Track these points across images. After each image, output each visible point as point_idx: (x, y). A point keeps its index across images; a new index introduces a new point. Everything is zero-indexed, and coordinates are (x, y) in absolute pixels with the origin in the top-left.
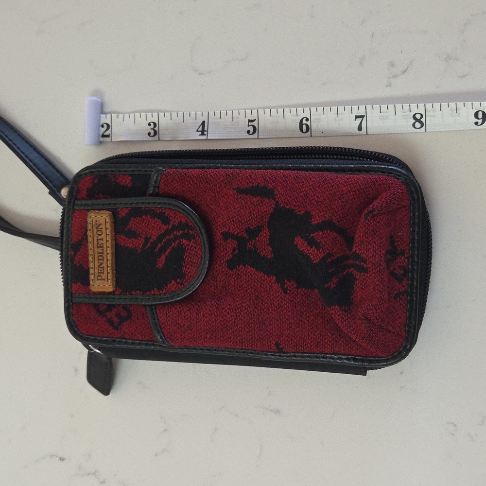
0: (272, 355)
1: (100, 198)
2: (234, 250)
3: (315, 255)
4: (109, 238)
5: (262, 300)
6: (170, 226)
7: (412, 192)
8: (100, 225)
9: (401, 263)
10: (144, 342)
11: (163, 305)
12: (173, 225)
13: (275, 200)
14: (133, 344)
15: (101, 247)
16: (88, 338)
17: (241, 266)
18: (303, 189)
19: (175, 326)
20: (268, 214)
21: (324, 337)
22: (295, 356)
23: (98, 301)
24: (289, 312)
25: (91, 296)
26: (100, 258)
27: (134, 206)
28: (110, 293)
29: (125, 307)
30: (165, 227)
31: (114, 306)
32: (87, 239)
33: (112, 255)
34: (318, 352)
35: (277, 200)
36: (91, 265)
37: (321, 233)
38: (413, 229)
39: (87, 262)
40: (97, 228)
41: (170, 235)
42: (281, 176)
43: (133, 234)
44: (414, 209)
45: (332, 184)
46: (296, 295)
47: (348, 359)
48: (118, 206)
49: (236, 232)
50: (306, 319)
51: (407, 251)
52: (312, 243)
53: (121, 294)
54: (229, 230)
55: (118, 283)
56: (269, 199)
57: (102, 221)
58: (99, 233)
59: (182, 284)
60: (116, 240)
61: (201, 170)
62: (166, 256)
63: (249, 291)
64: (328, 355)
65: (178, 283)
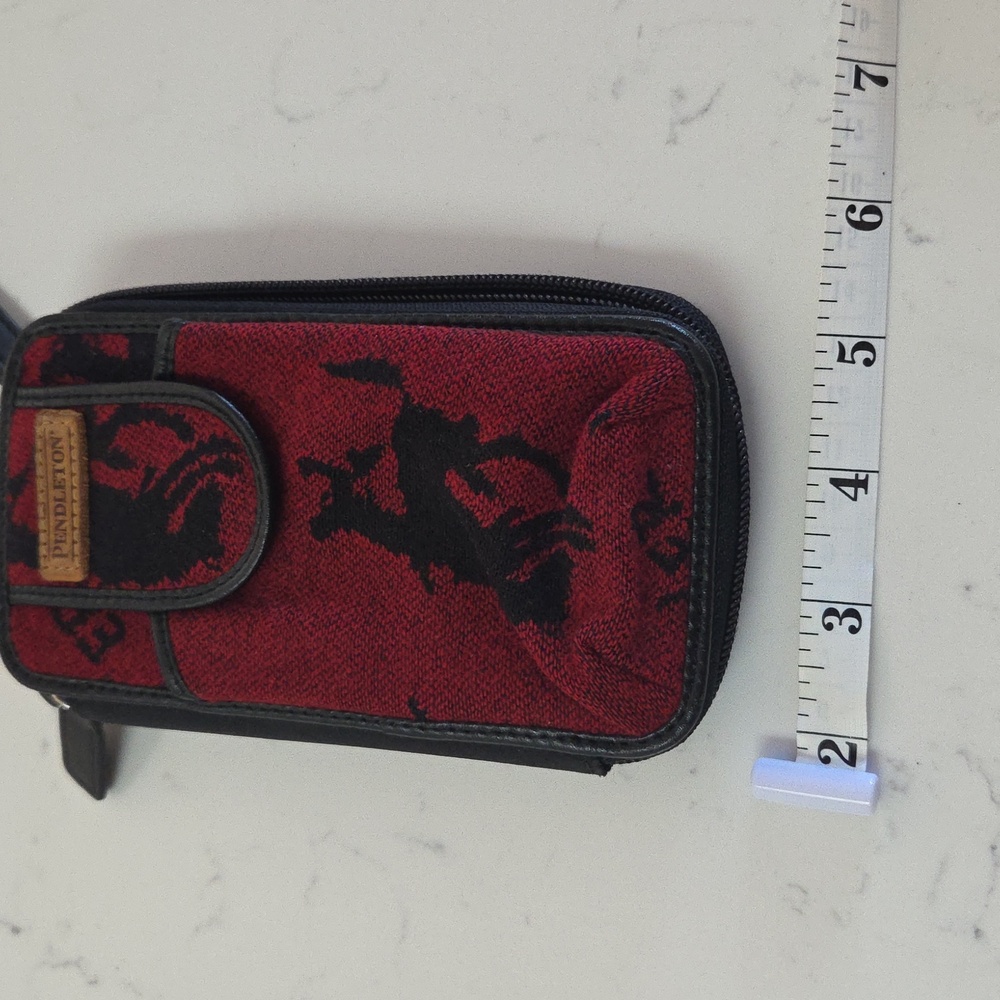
0: (406, 726)
1: (65, 384)
2: (325, 497)
3: (485, 512)
4: (75, 468)
5: (383, 606)
6: (194, 444)
7: (698, 375)
8: (59, 440)
9: (671, 531)
10: (149, 691)
11: (184, 612)
12: (201, 443)
13: (402, 388)
14: (129, 693)
15: (59, 486)
16: (40, 679)
17: (341, 532)
18: (461, 368)
19: (204, 657)
20: (390, 421)
21: (508, 689)
22: (452, 730)
23: (56, 602)
24: (436, 633)
25: (43, 589)
26: (60, 510)
27: (125, 400)
28: (78, 585)
29: (112, 616)
30: (183, 446)
31: (91, 612)
32: (34, 469)
33: (82, 506)
34: (499, 722)
35: (406, 389)
36: (42, 525)
37: (496, 463)
38: (700, 455)
39: (35, 517)
40: (53, 446)
41: (194, 464)
42: (417, 338)
43: (121, 461)
44: (703, 411)
45: (524, 357)
46: (451, 596)
47: (561, 739)
48: (94, 400)
49: (327, 459)
50: (471, 649)
51: (686, 504)
52: (478, 484)
53: (100, 587)
54: (313, 453)
55: (93, 563)
56: (390, 389)
57: (62, 433)
58: (57, 457)
59: (218, 568)
60: (90, 472)
61: (257, 325)
62: (187, 509)
63: (357, 586)
64: (519, 730)
65: (210, 567)
